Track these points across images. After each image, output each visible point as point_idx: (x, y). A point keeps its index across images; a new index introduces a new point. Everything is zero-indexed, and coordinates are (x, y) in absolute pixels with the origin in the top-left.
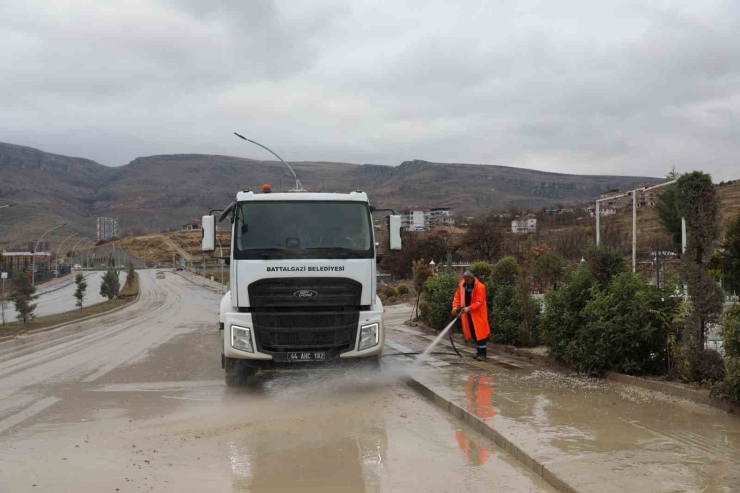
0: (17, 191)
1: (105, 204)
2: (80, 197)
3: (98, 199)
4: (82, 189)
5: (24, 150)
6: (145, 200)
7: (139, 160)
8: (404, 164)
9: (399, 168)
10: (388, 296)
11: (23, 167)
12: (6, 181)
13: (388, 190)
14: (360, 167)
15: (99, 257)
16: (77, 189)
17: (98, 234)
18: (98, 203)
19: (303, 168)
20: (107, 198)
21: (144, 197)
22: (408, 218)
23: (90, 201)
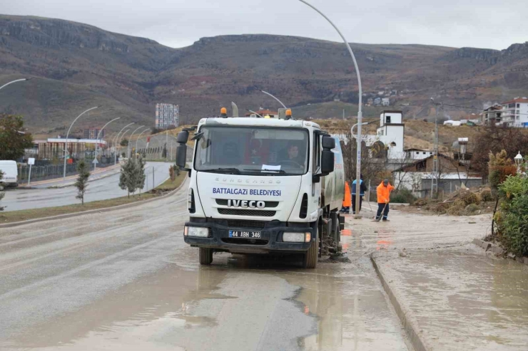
0: (75, 72)
1: (166, 88)
2: (140, 80)
3: (159, 83)
4: (143, 72)
5: (83, 28)
6: (209, 86)
7: (204, 41)
8: (513, 47)
9: (506, 51)
10: (467, 204)
11: (82, 46)
12: (64, 62)
13: (490, 79)
14: (458, 50)
15: (153, 146)
16: (136, 71)
17: (157, 122)
18: (159, 89)
19: (388, 52)
20: (167, 82)
21: (207, 82)
22: (513, 111)
23: (150, 86)
